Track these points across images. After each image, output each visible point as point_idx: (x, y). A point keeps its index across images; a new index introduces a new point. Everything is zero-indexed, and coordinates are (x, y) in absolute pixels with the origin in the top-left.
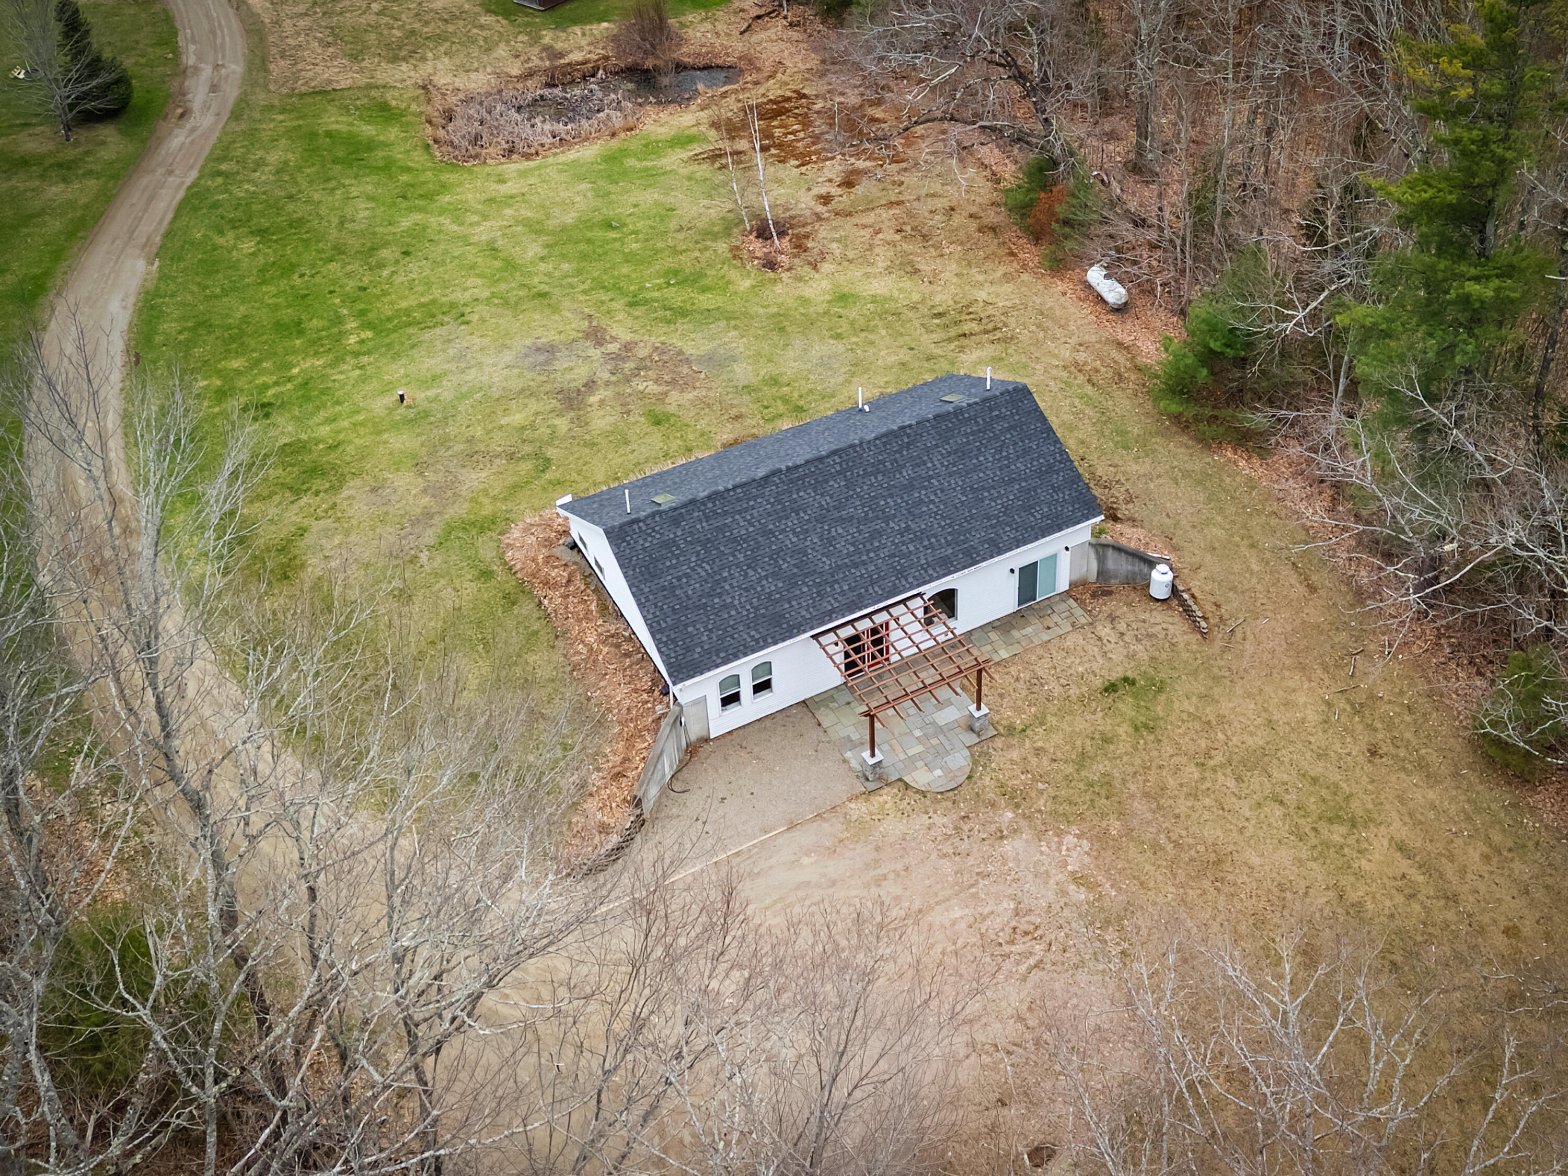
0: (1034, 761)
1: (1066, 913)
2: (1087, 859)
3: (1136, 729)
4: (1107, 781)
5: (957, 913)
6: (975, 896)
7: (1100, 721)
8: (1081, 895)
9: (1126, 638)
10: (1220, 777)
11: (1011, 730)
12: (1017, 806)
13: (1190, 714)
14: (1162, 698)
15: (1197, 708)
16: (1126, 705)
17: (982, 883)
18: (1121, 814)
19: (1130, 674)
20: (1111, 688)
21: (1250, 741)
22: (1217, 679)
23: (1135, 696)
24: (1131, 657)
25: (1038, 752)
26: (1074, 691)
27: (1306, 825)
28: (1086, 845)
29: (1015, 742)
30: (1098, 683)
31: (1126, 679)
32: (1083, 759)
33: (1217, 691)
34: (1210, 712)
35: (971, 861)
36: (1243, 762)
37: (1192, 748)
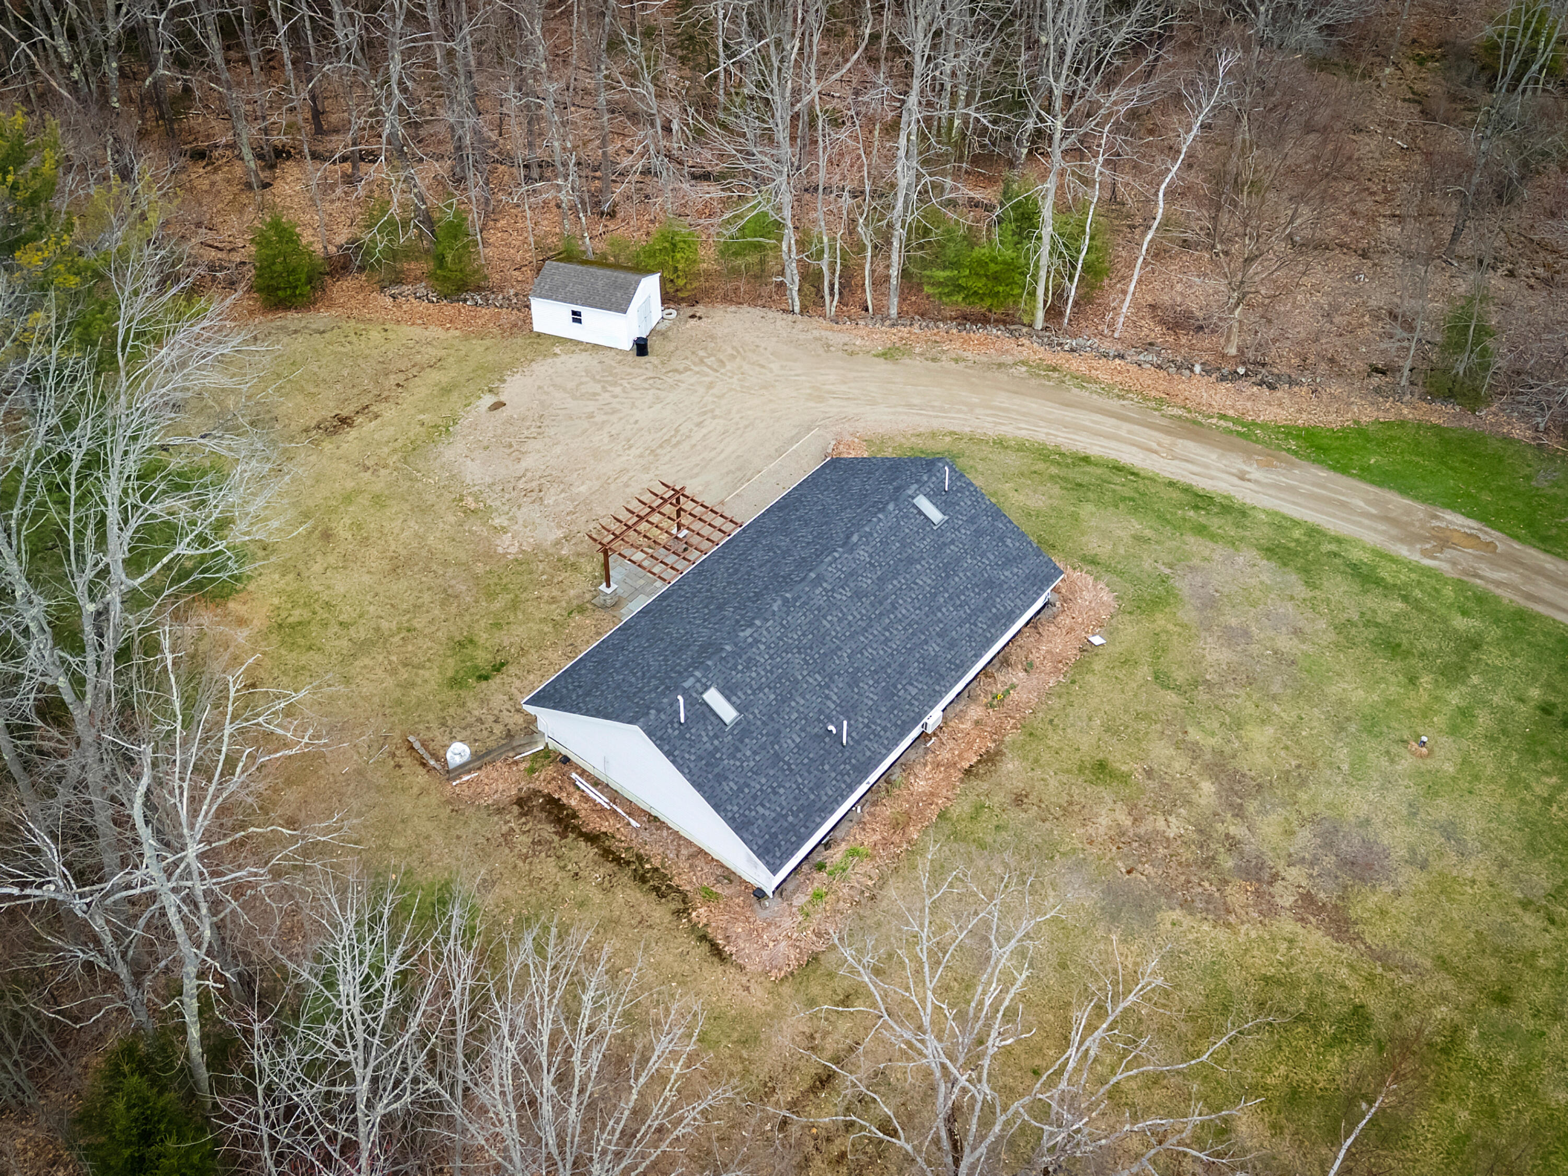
0: (555, 593)
1: (506, 508)
2: (498, 542)
3: (471, 641)
4: (491, 596)
5: (583, 489)
6: (573, 501)
7: (504, 638)
8: (497, 522)
9: (492, 718)
10: (394, 626)
11: (581, 610)
12: (559, 560)
13: (423, 667)
14: (450, 673)
15: (417, 675)
16: (482, 658)
17: (571, 508)
18: (476, 577)
19: (484, 684)
20: (499, 668)
21: (367, 661)
22: (399, 703)
23: (476, 667)
24: (484, 701)
25: (554, 600)
26: (534, 656)
27: (323, 614)
28: (500, 550)
29: (575, 602)
30: (512, 669)
31: (486, 678)
32: (514, 605)
33: (398, 693)
34: (404, 674)
35: (584, 519)
36: (373, 644)
37: (420, 641)
